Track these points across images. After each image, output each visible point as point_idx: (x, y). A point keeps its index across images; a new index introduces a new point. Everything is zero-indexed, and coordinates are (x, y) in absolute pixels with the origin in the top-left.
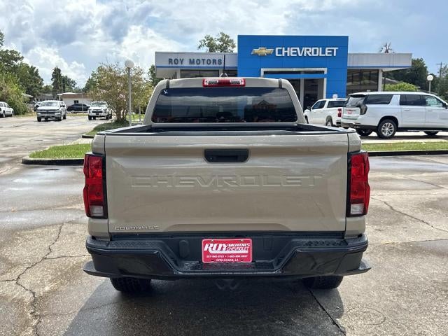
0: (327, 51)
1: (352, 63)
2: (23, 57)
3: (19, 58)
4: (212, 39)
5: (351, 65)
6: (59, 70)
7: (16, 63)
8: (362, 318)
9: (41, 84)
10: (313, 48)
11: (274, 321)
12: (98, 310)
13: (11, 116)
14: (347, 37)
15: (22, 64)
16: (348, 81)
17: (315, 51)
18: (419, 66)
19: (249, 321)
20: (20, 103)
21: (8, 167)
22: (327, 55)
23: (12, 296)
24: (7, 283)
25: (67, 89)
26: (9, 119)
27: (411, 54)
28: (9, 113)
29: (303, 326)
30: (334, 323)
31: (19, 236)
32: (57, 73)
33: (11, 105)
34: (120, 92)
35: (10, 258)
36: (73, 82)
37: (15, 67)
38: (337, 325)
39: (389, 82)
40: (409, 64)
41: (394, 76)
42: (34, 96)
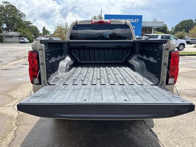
0: (135, 21)
1: (144, 25)
2: (32, 23)
3: (31, 24)
4: (95, 17)
5: (143, 26)
6: (45, 28)
7: (30, 25)
8: (163, 128)
9: (39, 32)
10: (130, 19)
11: (123, 129)
12: (45, 122)
13: (28, 43)
14: (142, 16)
15: (32, 25)
16: (142, 32)
17: (131, 20)
18: (165, 27)
19: (112, 129)
20: (31, 38)
21: (23, 59)
22: (135, 22)
23: (10, 114)
24: (9, 108)
25: (47, 34)
26: (28, 44)
27: (163, 22)
28: (27, 42)
29: (137, 133)
30: (151, 131)
31: (20, 86)
32: (44, 29)
33: (28, 39)
34: (64, 34)
35: (13, 96)
36: (49, 32)
37: (30, 27)
38: (152, 132)
39: (155, 32)
40: (163, 25)
41: (156, 30)
42: (37, 36)
